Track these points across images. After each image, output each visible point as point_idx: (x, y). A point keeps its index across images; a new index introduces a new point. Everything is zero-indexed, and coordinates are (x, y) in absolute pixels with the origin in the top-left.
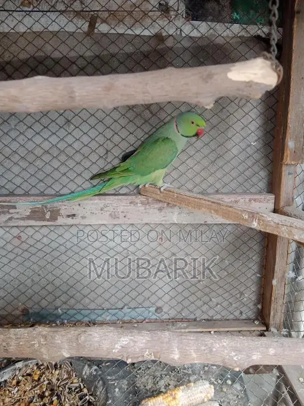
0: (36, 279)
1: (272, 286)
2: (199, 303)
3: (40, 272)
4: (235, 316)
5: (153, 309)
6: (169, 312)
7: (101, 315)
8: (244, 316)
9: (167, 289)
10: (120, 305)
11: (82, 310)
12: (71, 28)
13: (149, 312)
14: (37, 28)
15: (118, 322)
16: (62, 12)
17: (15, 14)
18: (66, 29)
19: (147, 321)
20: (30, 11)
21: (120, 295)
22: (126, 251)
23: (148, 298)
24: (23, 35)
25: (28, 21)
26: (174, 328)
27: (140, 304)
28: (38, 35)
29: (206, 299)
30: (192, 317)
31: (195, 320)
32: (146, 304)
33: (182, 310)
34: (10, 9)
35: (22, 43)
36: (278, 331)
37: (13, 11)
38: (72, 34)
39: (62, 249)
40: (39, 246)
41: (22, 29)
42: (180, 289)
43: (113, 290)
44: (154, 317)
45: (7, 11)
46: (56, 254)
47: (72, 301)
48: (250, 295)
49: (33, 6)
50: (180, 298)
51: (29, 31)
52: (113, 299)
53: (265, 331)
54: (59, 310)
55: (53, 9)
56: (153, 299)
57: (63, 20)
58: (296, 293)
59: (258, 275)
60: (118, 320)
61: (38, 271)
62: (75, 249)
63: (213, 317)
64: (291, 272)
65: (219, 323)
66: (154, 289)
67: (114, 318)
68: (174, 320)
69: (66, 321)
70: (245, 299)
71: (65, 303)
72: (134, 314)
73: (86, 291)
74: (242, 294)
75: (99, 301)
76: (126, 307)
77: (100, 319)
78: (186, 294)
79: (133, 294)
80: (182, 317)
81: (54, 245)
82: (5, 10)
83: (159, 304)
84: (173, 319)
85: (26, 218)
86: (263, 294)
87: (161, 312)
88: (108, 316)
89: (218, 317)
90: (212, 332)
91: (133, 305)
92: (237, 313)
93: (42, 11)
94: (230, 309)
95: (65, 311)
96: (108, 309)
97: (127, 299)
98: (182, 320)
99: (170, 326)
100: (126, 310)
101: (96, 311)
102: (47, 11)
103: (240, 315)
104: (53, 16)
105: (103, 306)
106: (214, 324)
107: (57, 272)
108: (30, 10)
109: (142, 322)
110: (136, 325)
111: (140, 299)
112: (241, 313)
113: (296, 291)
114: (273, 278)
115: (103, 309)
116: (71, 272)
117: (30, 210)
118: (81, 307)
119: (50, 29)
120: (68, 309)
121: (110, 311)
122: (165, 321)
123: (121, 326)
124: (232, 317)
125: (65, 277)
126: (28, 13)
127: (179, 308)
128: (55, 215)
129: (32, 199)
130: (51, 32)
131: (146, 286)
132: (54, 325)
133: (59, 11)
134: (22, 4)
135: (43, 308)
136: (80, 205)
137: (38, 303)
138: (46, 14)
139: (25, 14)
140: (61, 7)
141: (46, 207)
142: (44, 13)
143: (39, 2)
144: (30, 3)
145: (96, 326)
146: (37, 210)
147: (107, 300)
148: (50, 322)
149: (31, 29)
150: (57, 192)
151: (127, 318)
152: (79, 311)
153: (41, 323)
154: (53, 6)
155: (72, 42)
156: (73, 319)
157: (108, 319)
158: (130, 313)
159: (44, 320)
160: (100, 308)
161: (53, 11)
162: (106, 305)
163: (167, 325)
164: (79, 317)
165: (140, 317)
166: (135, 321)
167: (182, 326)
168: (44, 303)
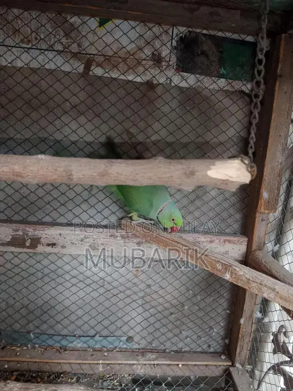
0: (11, 302)
1: (240, 324)
2: (170, 335)
3: (15, 296)
4: (203, 349)
5: (124, 339)
6: (139, 343)
7: (72, 342)
8: (212, 350)
9: (139, 319)
10: (92, 332)
11: (54, 335)
12: (67, 68)
13: (121, 341)
14: (34, 65)
15: (89, 350)
16: (59, 52)
17: (14, 50)
18: (62, 68)
19: (117, 349)
20: (29, 49)
21: (93, 323)
22: (102, 281)
23: (120, 328)
24: (19, 70)
25: (26, 57)
26: (144, 359)
27: (112, 333)
28: (34, 71)
29: (176, 331)
30: (162, 347)
31: (164, 351)
32: (119, 333)
33: (153, 340)
34: (10, 45)
35: (19, 77)
36: (242, 366)
37: (13, 47)
38: (67, 74)
39: (40, 275)
40: (16, 270)
41: (19, 64)
42: (152, 320)
43: (86, 318)
44: (125, 346)
45: (7, 46)
46: (33, 279)
47: (45, 327)
48: (218, 330)
49: (32, 44)
50: (151, 329)
51: (26, 66)
52: (86, 327)
53: (230, 366)
54: (31, 335)
55: (51, 49)
56: (125, 328)
57: (59, 60)
58: (262, 334)
59: (228, 312)
60: (89, 347)
61: (14, 295)
62: (52, 275)
63: (181, 348)
64: (259, 313)
65: (188, 355)
66: (126, 319)
67: (85, 345)
68: (144, 351)
69: (37, 346)
70: (214, 333)
71: (38, 327)
72: (105, 343)
73: (59, 317)
74: (211, 328)
75: (72, 328)
76: (98, 335)
77: (71, 345)
78: (158, 325)
79: (106, 323)
81: (32, 270)
82: (4, 46)
83: (131, 334)
84: (143, 349)
85: (7, 244)
86: (231, 330)
87: (132, 341)
88: (79, 343)
89: (187, 349)
90: (180, 366)
91: (105, 333)
92: (205, 347)
93: (40, 50)
94: (199, 342)
95: (37, 335)
96: (80, 336)
97: (99, 328)
98: (152, 351)
99: (140, 357)
100: (97, 338)
101: (68, 338)
102: (45, 50)
103: (208, 348)
104: (51, 55)
105: (75, 333)
106: (183, 356)
107: (32, 297)
108: (29, 46)
109: (112, 351)
110: (106, 354)
111: (112, 328)
112: (209, 346)
113: (262, 332)
114: (241, 317)
115: (75, 336)
116: (47, 297)
117: (11, 237)
118: (53, 332)
119: (47, 66)
120: (41, 334)
121: (82, 338)
122: (135, 350)
123: (91, 354)
124: (199, 350)
125: (40, 302)
126: (26, 50)
127: (149, 339)
128: (36, 242)
129: (14, 226)
130: (47, 69)
131: (120, 315)
132: (25, 348)
133: (56, 51)
134: (22, 41)
135: (15, 331)
136: (60, 235)
137: (11, 326)
138: (43, 53)
139: (24, 51)
140: (59, 47)
141: (27, 235)
142: (42, 51)
143: (37, 41)
144: (29, 41)
145: (67, 352)
146: (18, 237)
147: (80, 328)
148: (21, 345)
149: (28, 65)
150: (39, 220)
151: (98, 346)
152: (51, 336)
153: (12, 345)
154: (51, 46)
155: (67, 81)
156: (44, 344)
157: (79, 345)
158: (101, 341)
159: (15, 343)
160: (72, 334)
161: (51, 50)
162: (78, 332)
163: (137, 355)
164: (50, 342)
165: (111, 346)
166: (105, 349)
167: (152, 357)
168: (17, 326)
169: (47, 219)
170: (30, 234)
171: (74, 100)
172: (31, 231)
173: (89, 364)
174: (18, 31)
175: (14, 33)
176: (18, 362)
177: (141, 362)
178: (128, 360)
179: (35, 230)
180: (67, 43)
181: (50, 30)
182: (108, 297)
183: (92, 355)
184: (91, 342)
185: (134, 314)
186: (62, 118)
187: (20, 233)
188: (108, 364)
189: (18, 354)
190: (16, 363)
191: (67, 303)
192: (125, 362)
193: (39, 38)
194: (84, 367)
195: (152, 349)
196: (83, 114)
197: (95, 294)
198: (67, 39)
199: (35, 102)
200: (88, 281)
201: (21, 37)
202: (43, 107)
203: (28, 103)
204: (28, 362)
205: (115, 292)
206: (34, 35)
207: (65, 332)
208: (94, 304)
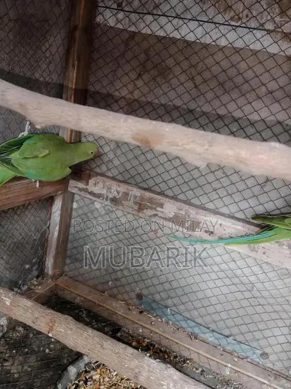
0: (158, 273)
5: (259, 352)
6: (274, 363)
7: (204, 333)
10: (227, 332)
11: (189, 319)
12: (273, 49)
13: (254, 353)
14: (239, 44)
15: (219, 348)
16: (269, 32)
17: (221, 27)
18: (269, 50)
19: (249, 360)
20: (237, 27)
21: (229, 323)
22: (251, 285)
23: (258, 340)
24: (222, 49)
25: (232, 36)
26: (276, 382)
27: (247, 341)
28: (237, 51)
32: (254, 344)
34: (218, 22)
35: (219, 56)
37: (221, 24)
38: (272, 56)
41: (223, 42)
43: (224, 315)
44: (257, 360)
45: (215, 23)
47: (182, 307)
49: (242, 21)
51: (229, 45)
52: (222, 324)
54: (168, 310)
55: (261, 27)
56: (263, 343)
57: (267, 40)
60: (220, 345)
66: (267, 333)
67: (216, 342)
68: (278, 374)
69: (171, 323)
71: (175, 305)
72: (237, 348)
73: (198, 304)
75: (208, 319)
76: (232, 338)
77: (202, 335)
79: (244, 328)
80: (287, 374)
82: (212, 22)
83: (268, 350)
84: (277, 371)
85: (168, 219)
87: (266, 359)
91: (240, 338)
93: (249, 28)
95: (173, 312)
96: (213, 331)
97: (235, 331)
98: (287, 378)
99: (272, 379)
100: (230, 340)
101: (201, 327)
102: (254, 29)
104: (258, 34)
105: (209, 326)
108: (237, 24)
109: (242, 359)
110: (236, 360)
111: (249, 336)
115: (208, 328)
116: (190, 280)
117: (174, 214)
118: (188, 316)
119: (252, 47)
120: (177, 313)
121: (214, 333)
122: (267, 369)
123: (221, 352)
125: (183, 283)
126: (234, 28)
127: (287, 364)
129: (179, 204)
130: (251, 50)
131: (261, 327)
132: (159, 320)
133: (267, 30)
134: (232, 19)
135: (154, 301)
136: (221, 225)
137: (152, 295)
138: (252, 32)
139: (232, 28)
140: (270, 26)
141: (189, 216)
142: (251, 30)
143: (248, 19)
144: (240, 19)
145: (197, 340)
146: (180, 215)
147: (215, 322)
148: (157, 316)
149: (232, 44)
150: (202, 204)
151: (228, 348)
152: (186, 319)
153: (149, 312)
154: (262, 25)
155: (270, 64)
156: (177, 323)
157: (211, 339)
158: (233, 344)
159: (152, 312)
160: (206, 326)
161: (260, 29)
162: (213, 326)
163: (269, 375)
164: (183, 324)
165: (244, 354)
166: (236, 354)
167: (286, 385)
168: (157, 297)
169: (210, 206)
170: (191, 216)
171: (272, 86)
172: (193, 212)
173: (217, 362)
174: (231, 7)
175: (225, 10)
176: (152, 332)
177: (272, 385)
178: (259, 376)
179: (197, 213)
180: (281, 21)
181: (265, 7)
182: (253, 304)
183: (222, 355)
184: (224, 342)
185: (277, 332)
186: (253, 104)
187: (183, 213)
188: (237, 371)
189: (153, 323)
190: (150, 331)
191: (209, 293)
192: (254, 377)
193: (250, 15)
194: (211, 363)
195: (287, 376)
196: (278, 101)
197: (239, 296)
198: (281, 18)
199: (229, 84)
200: (236, 280)
201: (232, 14)
202: (236, 90)
203: (221, 84)
204: (160, 334)
205: (262, 301)
206: (246, 11)
207: (199, 320)
208: (236, 305)
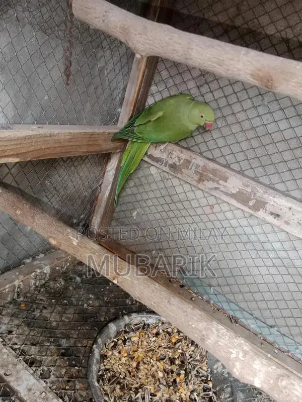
0: (207, 250)
7: (247, 319)
10: (271, 322)
11: (232, 302)
13: (297, 348)
15: (260, 336)
19: (290, 354)
21: (276, 313)
27: (292, 335)
39: (244, 239)
43: (272, 305)
44: (299, 356)
47: (227, 289)
52: (267, 313)
54: (212, 289)
60: (261, 334)
61: (212, 245)
62: (257, 245)
67: (258, 330)
69: (212, 302)
71: (220, 286)
72: (279, 340)
75: (252, 305)
76: (276, 329)
77: (243, 320)
79: (291, 321)
81: (239, 231)
85: (231, 195)
88: (253, 324)
91: (285, 330)
95: (216, 292)
96: (257, 318)
97: (281, 322)
100: (274, 330)
101: (244, 312)
105: (253, 312)
107: (228, 255)
109: (283, 352)
110: (277, 352)
115: (252, 315)
116: (241, 263)
117: (238, 190)
118: (232, 298)
120: (220, 294)
121: (258, 321)
123: (260, 341)
125: (232, 264)
128: (260, 205)
129: (246, 180)
132: (200, 297)
136: (290, 209)
141: (254, 194)
145: (237, 325)
146: (245, 192)
147: (260, 310)
148: (197, 293)
150: (272, 184)
151: (270, 339)
152: (229, 301)
153: (190, 288)
156: (219, 304)
158: (276, 336)
159: (193, 288)
160: (250, 312)
162: (257, 313)
164: (225, 306)
165: (285, 347)
166: (277, 346)
170: (258, 194)
172: (260, 191)
179: (265, 193)
183: (262, 344)
184: (266, 331)
187: (249, 190)
189: (193, 299)
191: (259, 279)
207: (243, 305)
208: (287, 296)
